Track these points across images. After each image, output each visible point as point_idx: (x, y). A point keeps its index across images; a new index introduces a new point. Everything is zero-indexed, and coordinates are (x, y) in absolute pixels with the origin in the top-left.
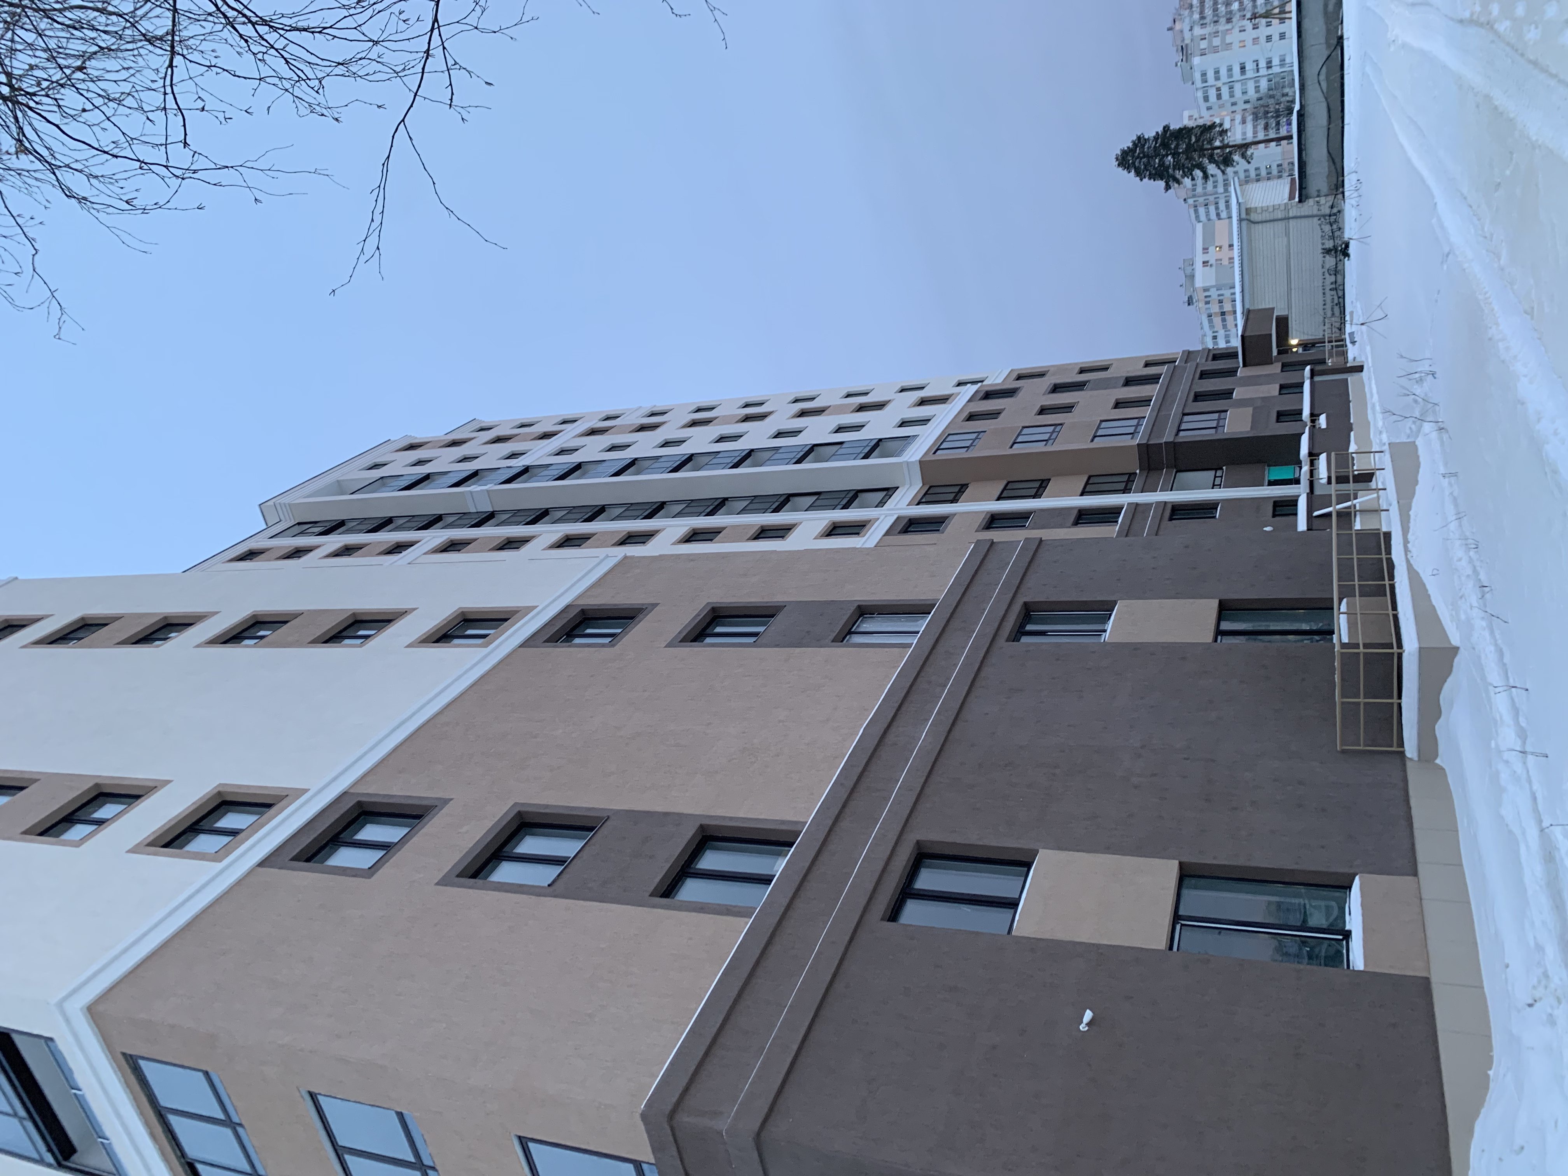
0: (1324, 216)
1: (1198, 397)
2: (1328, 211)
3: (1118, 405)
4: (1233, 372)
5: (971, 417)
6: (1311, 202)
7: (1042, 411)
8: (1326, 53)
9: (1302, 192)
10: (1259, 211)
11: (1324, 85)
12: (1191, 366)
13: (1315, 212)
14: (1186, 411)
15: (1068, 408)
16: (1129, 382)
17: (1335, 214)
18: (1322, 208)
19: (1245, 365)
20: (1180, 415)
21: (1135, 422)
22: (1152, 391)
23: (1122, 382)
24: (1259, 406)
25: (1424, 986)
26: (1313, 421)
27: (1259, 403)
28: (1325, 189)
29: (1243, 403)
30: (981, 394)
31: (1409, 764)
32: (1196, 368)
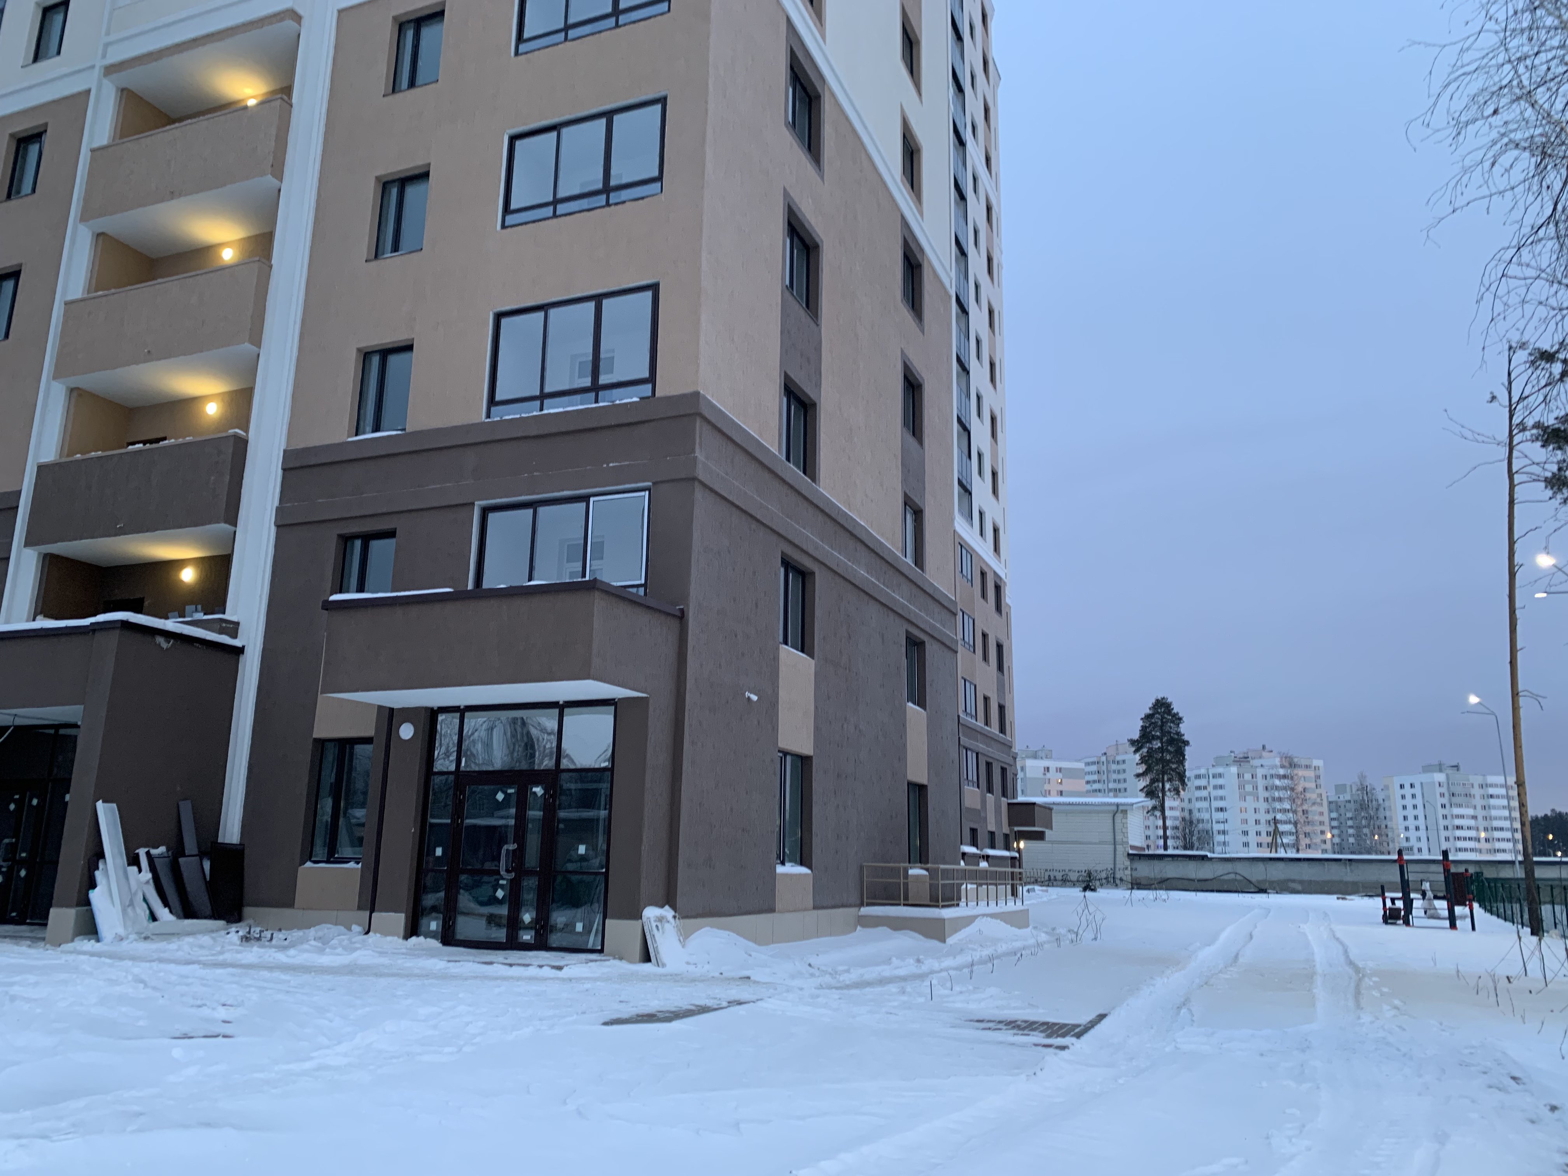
0: (1114, 873)
1: (989, 765)
2: (1118, 876)
3: (986, 699)
4: (1004, 795)
5: (983, 574)
6: (1128, 863)
7: (985, 636)
8: (1253, 880)
9: (1137, 857)
10: (1124, 821)
11: (1226, 877)
12: (1009, 760)
13: (1118, 866)
14: (980, 756)
15: (985, 658)
16: (1001, 708)
17: (1114, 882)
18: (1121, 871)
19: (1009, 804)
20: (977, 750)
21: (973, 713)
22: (994, 729)
23: (1002, 702)
24: (979, 814)
25: (772, 910)
26: (983, 857)
27: (983, 814)
28: (1135, 874)
29: (984, 802)
30: (998, 582)
31: (857, 909)
32: (1008, 764)
